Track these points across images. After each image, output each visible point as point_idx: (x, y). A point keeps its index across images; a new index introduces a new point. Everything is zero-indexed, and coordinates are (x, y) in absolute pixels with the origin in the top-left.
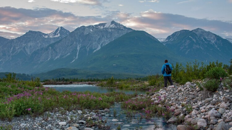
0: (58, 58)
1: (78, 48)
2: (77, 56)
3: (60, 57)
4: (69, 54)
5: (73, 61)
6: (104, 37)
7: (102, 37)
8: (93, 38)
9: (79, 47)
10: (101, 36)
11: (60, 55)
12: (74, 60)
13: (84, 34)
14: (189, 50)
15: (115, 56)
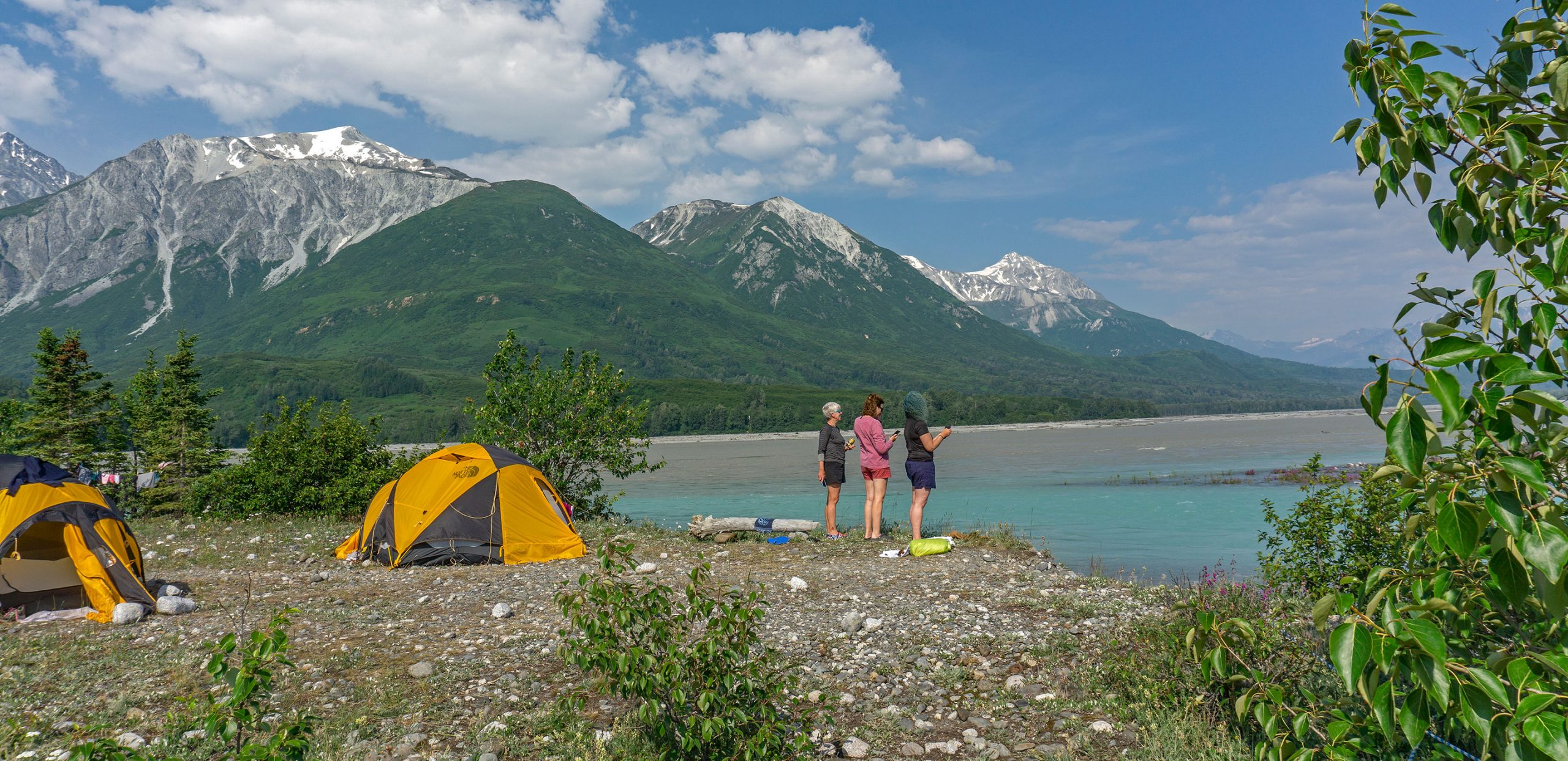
0: (23, 307)
1: (166, 254)
2: (168, 299)
3: (38, 299)
4: (105, 283)
5: (146, 326)
6: (321, 205)
7: (310, 203)
8: (256, 205)
9: (172, 245)
10: (303, 196)
11: (38, 285)
12: (152, 321)
13: (196, 181)
14: (783, 288)
15: (480, 298)
